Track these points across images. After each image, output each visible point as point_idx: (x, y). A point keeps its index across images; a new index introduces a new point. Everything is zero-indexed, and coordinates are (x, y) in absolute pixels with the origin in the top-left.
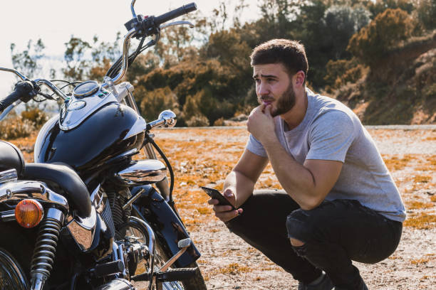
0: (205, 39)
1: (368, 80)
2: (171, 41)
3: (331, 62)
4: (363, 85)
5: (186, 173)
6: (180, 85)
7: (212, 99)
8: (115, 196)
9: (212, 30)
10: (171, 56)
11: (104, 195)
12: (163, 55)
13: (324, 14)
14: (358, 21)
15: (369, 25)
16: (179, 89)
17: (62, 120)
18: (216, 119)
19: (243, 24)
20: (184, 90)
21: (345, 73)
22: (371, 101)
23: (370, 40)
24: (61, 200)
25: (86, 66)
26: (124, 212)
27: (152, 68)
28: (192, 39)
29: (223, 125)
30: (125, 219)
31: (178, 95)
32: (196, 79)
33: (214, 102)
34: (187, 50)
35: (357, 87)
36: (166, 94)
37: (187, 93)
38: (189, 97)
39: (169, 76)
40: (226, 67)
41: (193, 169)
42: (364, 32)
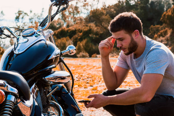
0: (88, 13)
1: (171, 36)
2: (70, 13)
3: (152, 26)
4: (169, 38)
5: (78, 81)
6: (74, 36)
7: (91, 44)
8: (43, 90)
9: (91, 8)
10: (70, 21)
11: (37, 89)
12: (66, 20)
13: (149, 2)
14: (167, 6)
15: (172, 8)
16: (74, 38)
17: (15, 49)
18: (93, 54)
19: (107, 6)
20: (76, 39)
21: (159, 32)
22: (172, 47)
23: (173, 15)
24: (15, 90)
25: (26, 25)
26: (47, 98)
27: (60, 27)
28: (81, 13)
29: (96, 57)
30: (48, 102)
31: (73, 41)
32: (83, 33)
33: (92, 45)
34: (78, 18)
35: (165, 39)
36: (67, 41)
37: (78, 40)
38: (79, 43)
39: (69, 31)
40: (98, 28)
41: (81, 79)
42: (169, 11)
